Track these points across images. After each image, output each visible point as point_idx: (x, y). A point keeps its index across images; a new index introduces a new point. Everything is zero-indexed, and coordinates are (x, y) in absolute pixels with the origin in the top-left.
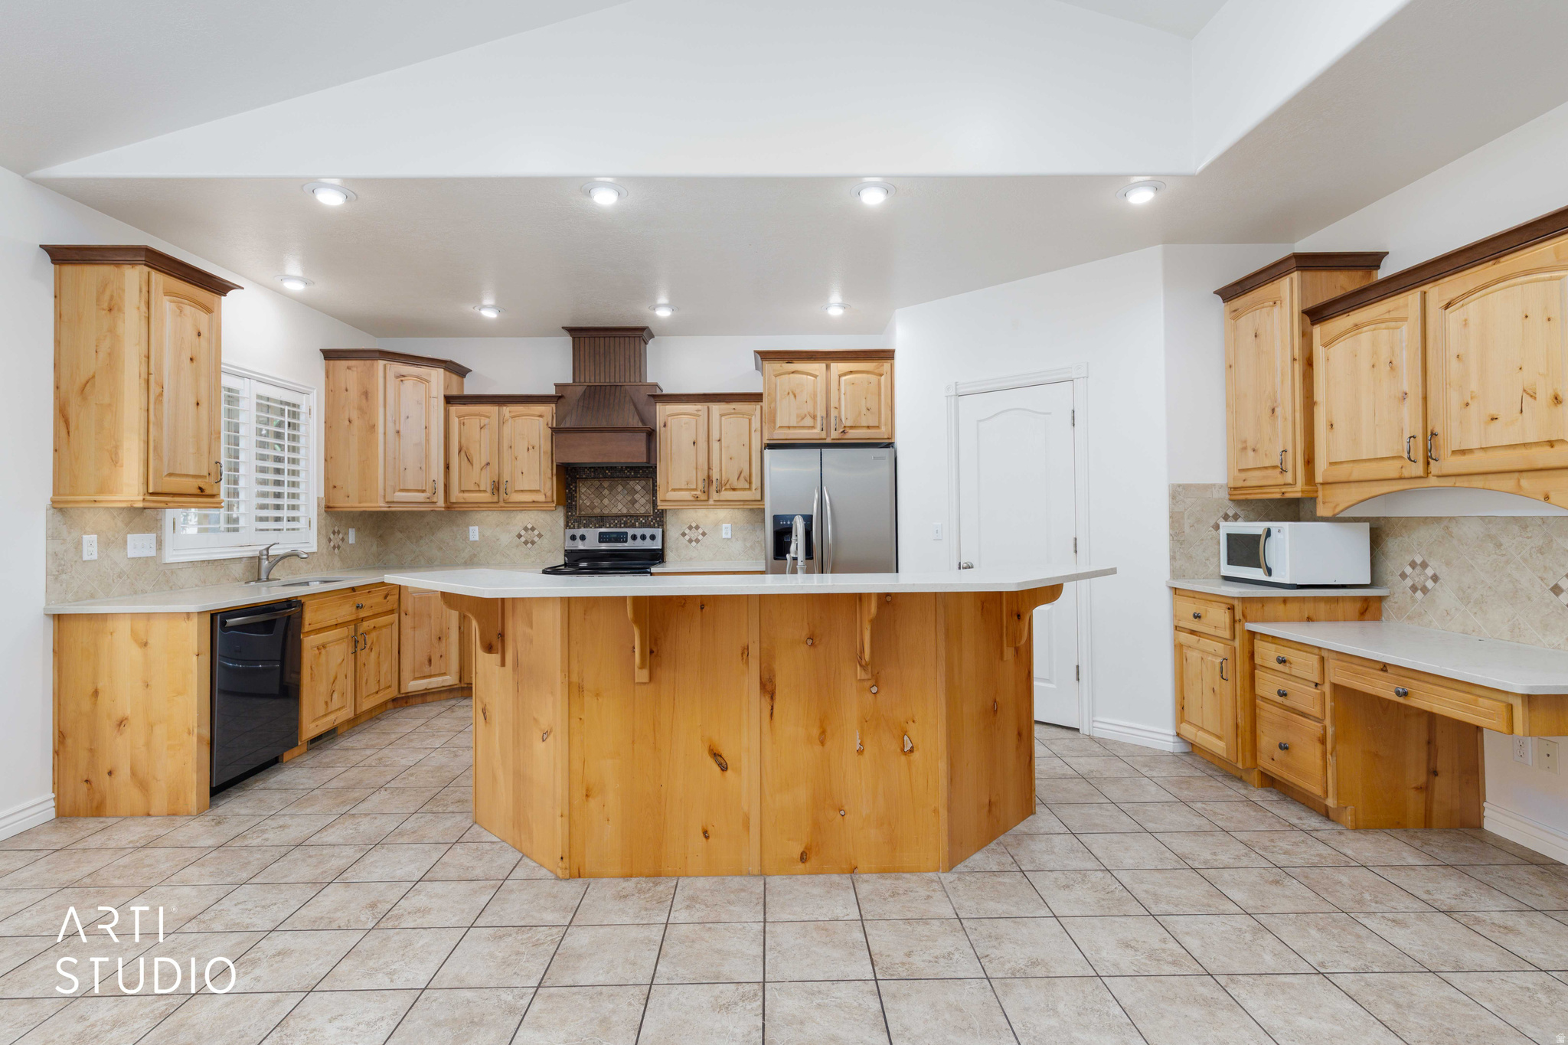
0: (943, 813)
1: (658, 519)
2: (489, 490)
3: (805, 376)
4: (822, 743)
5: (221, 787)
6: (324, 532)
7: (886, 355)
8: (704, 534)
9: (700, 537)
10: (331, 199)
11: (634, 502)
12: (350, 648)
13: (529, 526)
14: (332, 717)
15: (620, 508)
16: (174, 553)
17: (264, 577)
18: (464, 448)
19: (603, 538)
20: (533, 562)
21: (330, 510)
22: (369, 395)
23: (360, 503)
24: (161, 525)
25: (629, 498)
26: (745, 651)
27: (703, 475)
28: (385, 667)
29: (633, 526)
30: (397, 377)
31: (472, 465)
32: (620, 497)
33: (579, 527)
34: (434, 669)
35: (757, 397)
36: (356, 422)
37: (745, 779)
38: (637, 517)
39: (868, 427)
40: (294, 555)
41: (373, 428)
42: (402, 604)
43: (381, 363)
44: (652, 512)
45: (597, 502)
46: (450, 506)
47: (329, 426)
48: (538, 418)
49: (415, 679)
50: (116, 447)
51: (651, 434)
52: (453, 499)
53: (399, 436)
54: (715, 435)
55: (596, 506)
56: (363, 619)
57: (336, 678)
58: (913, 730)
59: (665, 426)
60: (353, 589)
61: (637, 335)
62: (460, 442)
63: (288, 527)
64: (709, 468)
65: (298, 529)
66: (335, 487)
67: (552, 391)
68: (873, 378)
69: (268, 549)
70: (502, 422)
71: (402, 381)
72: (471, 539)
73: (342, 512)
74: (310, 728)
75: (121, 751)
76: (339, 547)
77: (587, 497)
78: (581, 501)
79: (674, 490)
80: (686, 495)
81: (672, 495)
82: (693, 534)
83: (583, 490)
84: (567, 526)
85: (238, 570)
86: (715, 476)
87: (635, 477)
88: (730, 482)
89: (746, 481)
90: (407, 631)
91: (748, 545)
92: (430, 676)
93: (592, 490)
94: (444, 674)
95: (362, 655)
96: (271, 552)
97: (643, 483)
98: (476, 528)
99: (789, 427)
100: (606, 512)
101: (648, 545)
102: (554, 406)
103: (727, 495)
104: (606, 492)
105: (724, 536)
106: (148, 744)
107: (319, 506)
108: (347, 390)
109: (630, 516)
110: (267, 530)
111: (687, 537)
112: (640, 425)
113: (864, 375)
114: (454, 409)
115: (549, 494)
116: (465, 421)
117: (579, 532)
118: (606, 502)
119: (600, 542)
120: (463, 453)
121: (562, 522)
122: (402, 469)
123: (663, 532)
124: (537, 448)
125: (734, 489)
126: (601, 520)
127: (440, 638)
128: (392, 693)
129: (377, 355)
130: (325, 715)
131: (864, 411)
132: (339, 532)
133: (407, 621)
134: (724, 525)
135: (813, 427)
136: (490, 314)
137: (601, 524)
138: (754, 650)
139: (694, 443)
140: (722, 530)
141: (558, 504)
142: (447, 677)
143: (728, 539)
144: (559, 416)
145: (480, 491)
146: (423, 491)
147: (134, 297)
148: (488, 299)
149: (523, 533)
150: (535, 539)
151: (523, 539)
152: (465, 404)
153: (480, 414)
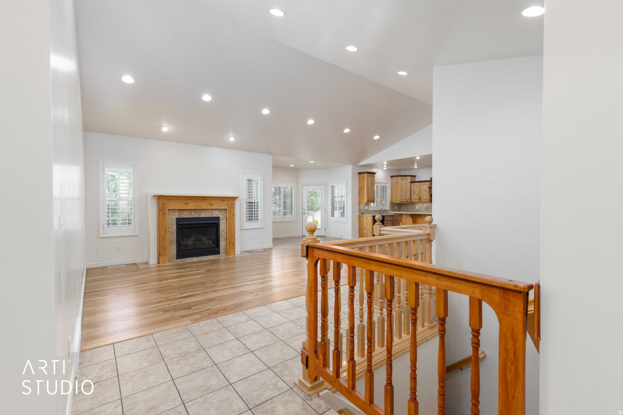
2: (418, 199)
17: (381, 213)
18: (414, 191)
22: (398, 183)
23: (396, 201)
31: (415, 194)
36: (395, 188)
40: (385, 209)
41: (398, 189)
47: (391, 189)
48: (427, 185)
50: (364, 195)
52: (412, 201)
53: (402, 190)
56: (394, 221)
65: (387, 206)
66: (392, 199)
70: (421, 186)
71: (403, 180)
72: (416, 208)
73: (393, 203)
85: (378, 212)
96: (382, 209)
98: (416, 206)
102: (430, 182)
106: (367, 231)
107: (390, 202)
108: (394, 182)
110: (382, 206)
114: (412, 184)
115: (429, 200)
116: (414, 186)
122: (403, 196)
124: (427, 191)
129: (399, 176)
132: (392, 206)
136: (416, 167)
145: (416, 199)
146: (406, 199)
147: (366, 177)
148: (416, 165)
149: (426, 207)
150: (428, 209)
151: (426, 209)
152: (414, 183)
153: (417, 185)
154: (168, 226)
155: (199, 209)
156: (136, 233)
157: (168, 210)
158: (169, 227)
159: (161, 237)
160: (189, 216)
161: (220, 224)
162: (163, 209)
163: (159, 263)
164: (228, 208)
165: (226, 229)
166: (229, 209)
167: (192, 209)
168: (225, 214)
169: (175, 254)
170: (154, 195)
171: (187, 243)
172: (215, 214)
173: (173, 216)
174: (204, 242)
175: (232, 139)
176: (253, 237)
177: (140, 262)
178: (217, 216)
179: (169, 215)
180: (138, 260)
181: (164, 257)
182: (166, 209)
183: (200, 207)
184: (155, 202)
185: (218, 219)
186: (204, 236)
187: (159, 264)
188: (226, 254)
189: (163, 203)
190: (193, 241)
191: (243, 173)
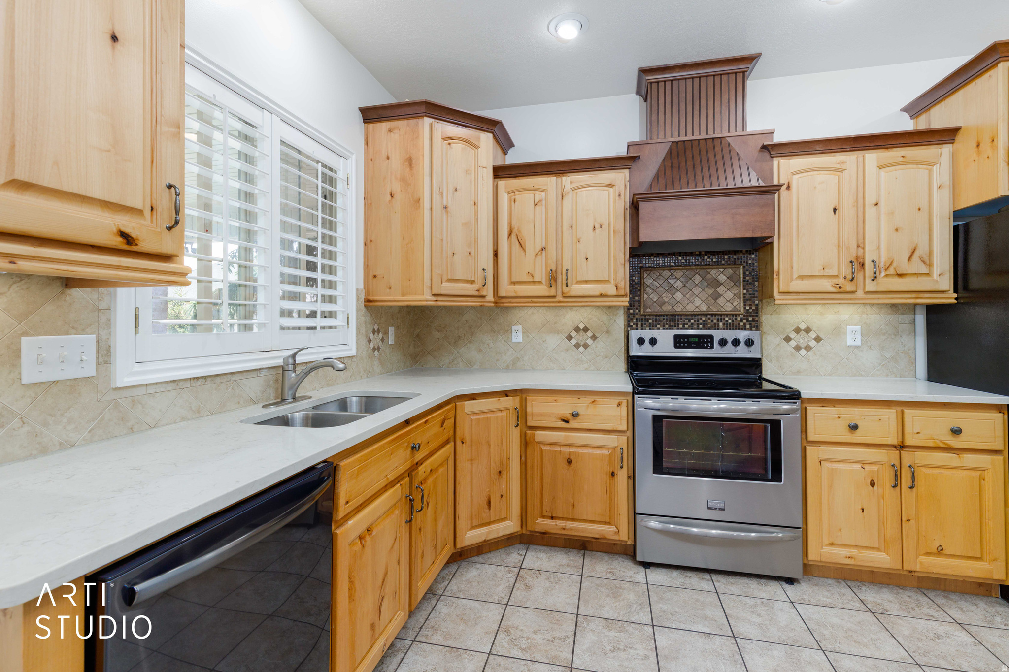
1: (750, 319)
6: (363, 331)
8: (818, 339)
9: (813, 343)
11: (717, 296)
12: (404, 514)
13: (582, 326)
15: (698, 303)
16: (137, 368)
18: (515, 231)
19: (680, 342)
20: (586, 369)
21: (370, 304)
22: (414, 162)
23: (403, 295)
24: (109, 320)
25: (711, 291)
27: (849, 255)
28: (441, 523)
29: (716, 327)
30: (445, 139)
31: (524, 250)
32: (697, 291)
33: (645, 329)
34: (494, 514)
36: (398, 196)
38: (721, 316)
40: (327, 364)
41: (417, 202)
42: (458, 429)
43: (427, 120)
44: (742, 309)
45: (666, 297)
46: (499, 300)
47: (369, 202)
48: (607, 188)
49: (472, 529)
52: (502, 293)
53: (447, 212)
54: (870, 197)
55: (664, 303)
56: (419, 464)
57: (386, 574)
59: (789, 189)
60: (407, 423)
62: (510, 224)
63: (323, 325)
64: (859, 246)
65: (335, 328)
66: (375, 276)
67: (622, 151)
69: (294, 356)
71: (450, 144)
72: (514, 340)
73: (382, 307)
76: (379, 349)
77: (653, 290)
78: (646, 296)
79: (802, 278)
80: (822, 284)
81: (796, 284)
82: (802, 339)
83: (649, 282)
84: (629, 326)
85: (254, 386)
86: (870, 257)
87: (718, 265)
88: (894, 265)
89: (924, 262)
90: (464, 465)
91: (888, 355)
92: (489, 523)
93: (661, 282)
94: (505, 519)
95: (418, 517)
96: (298, 359)
97: (730, 271)
98: (520, 327)
100: (679, 309)
101: (741, 352)
102: (627, 171)
103: (884, 284)
104: (679, 284)
105: (850, 342)
107: (358, 300)
108: (388, 158)
109: (712, 315)
110: (299, 328)
111: (793, 344)
114: (502, 183)
115: (622, 285)
116: (517, 197)
117: (647, 334)
118: (679, 296)
119: (676, 347)
120: (513, 236)
121: (621, 322)
122: (450, 254)
123: (760, 335)
124: (605, 226)
125: (900, 275)
126: (672, 320)
127: (500, 472)
128: (449, 552)
129: (423, 109)
130: (371, 647)
132: (379, 331)
133: (463, 454)
134: (850, 328)
137: (672, 324)
139: (835, 210)
140: (845, 333)
142: (507, 523)
143: (856, 347)
144: (634, 184)
145: (534, 282)
146: (472, 282)
149: (574, 334)
150: (590, 342)
151: (573, 341)
152: (515, 177)
153: (534, 189)
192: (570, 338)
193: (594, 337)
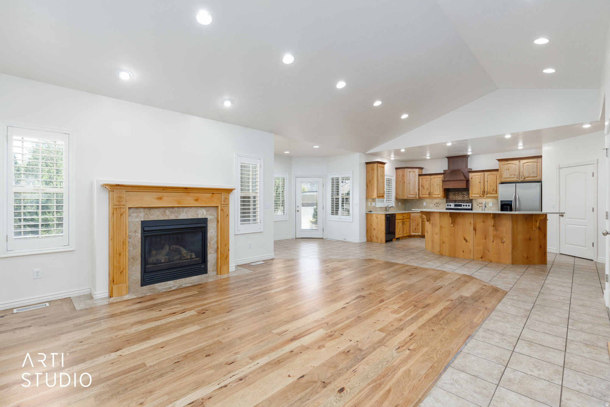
0: (511, 254)
1: (471, 201)
2: (428, 194)
3: (512, 165)
4: (485, 239)
5: (387, 241)
6: (395, 203)
7: (540, 157)
10: (403, 150)
11: (464, 197)
12: (402, 224)
13: (437, 202)
14: (400, 235)
15: (460, 198)
17: (387, 210)
19: (455, 205)
21: (396, 198)
22: (404, 176)
23: (402, 197)
25: (462, 196)
26: (470, 223)
27: (482, 190)
28: (407, 229)
29: (464, 203)
30: (409, 171)
31: (424, 189)
32: (460, 196)
33: (449, 203)
34: (416, 231)
35: (497, 170)
36: (401, 181)
37: (470, 244)
38: (465, 201)
39: (533, 177)
40: (392, 206)
41: (404, 182)
42: (410, 217)
43: (406, 169)
44: (469, 199)
45: (454, 197)
46: (419, 198)
47: (396, 182)
48: (439, 178)
49: (413, 232)
50: (374, 190)
51: (468, 181)
52: (420, 196)
53: (410, 184)
54: (486, 180)
56: (404, 219)
57: (400, 229)
58: (504, 239)
59: (472, 178)
60: (402, 213)
61: (466, 157)
62: (422, 184)
64: (484, 189)
65: (392, 202)
66: (398, 194)
67: (443, 172)
68: (535, 164)
69: (388, 205)
70: (431, 179)
72: (424, 205)
73: (399, 199)
74: (397, 236)
75: (374, 233)
76: (398, 206)
77: (451, 197)
79: (474, 194)
80: (478, 195)
81: (473, 195)
82: (481, 205)
83: (451, 194)
84: (446, 202)
85: (384, 209)
86: (486, 190)
87: (464, 191)
88: (490, 192)
89: (495, 192)
90: (411, 223)
93: (453, 194)
94: (418, 232)
95: (404, 226)
97: (467, 192)
98: (425, 203)
99: (507, 178)
100: (457, 199)
101: (468, 207)
102: (443, 175)
103: (488, 195)
104: (457, 194)
106: (378, 232)
108: (400, 175)
109: (463, 200)
110: (388, 202)
111: (479, 206)
112: (465, 179)
113: (532, 163)
114: (420, 177)
115: (442, 195)
116: (423, 179)
117: (449, 204)
118: (457, 197)
120: (422, 186)
121: (445, 202)
122: (410, 190)
123: (472, 204)
124: (439, 185)
125: (491, 194)
126: (455, 201)
127: (418, 225)
128: (408, 234)
130: (399, 235)
131: (532, 172)
132: (398, 203)
133: (411, 221)
134: (490, 203)
135: (514, 178)
136: (428, 158)
138: (472, 223)
139: (480, 182)
141: (444, 197)
142: (419, 233)
143: (491, 207)
144: (444, 178)
145: (426, 195)
146: (414, 195)
147: (376, 168)
148: (428, 155)
149: (436, 204)
150: (439, 205)
151: (436, 205)
152: (423, 176)
153: (426, 178)
154: (127, 235)
155: (178, 207)
156: (71, 248)
157: (128, 208)
158: (129, 235)
159: (115, 253)
160: (162, 218)
161: (208, 228)
162: (119, 207)
163: (111, 297)
164: (219, 206)
165: (216, 236)
166: (221, 206)
167: (166, 207)
168: (215, 214)
169: (139, 278)
170: (104, 185)
171: (158, 260)
172: (201, 214)
173: (136, 218)
174: (184, 257)
175: (227, 104)
176: (250, 244)
177: (78, 295)
178: (203, 217)
179: (129, 216)
180: (73, 292)
181: (121, 285)
182: (124, 207)
183: (179, 203)
184: (105, 196)
185: (205, 221)
186: (184, 247)
187: (112, 299)
188: (215, 273)
189: (120, 198)
190: (166, 255)
191: (238, 156)
192: (435, 205)
193: (440, 205)
